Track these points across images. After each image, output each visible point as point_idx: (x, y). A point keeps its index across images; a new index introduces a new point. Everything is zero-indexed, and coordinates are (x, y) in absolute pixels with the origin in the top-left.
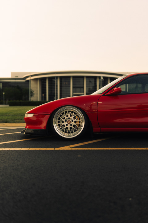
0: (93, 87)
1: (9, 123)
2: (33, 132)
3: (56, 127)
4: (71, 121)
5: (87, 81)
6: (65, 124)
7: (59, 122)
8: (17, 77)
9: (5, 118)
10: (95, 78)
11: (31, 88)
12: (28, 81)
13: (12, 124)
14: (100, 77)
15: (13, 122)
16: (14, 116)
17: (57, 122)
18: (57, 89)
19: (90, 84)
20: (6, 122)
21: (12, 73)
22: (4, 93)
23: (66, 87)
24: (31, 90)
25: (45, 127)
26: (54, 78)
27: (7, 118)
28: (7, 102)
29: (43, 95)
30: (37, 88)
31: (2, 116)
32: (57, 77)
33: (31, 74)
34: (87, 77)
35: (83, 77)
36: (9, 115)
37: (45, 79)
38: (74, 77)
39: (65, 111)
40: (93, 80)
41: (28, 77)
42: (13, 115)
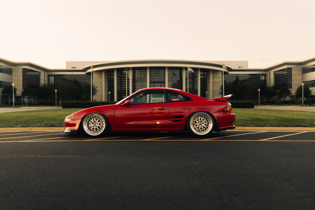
0: (178, 81)
1: (55, 127)
2: (70, 132)
3: (85, 127)
4: (96, 124)
5: (168, 74)
6: (92, 125)
7: (88, 124)
8: (75, 68)
9: (53, 122)
10: (181, 69)
11: (94, 84)
12: (89, 73)
13: (58, 128)
14: (186, 69)
15: (59, 126)
16: (62, 120)
17: (86, 124)
18: (128, 84)
19: (174, 77)
20: (53, 126)
21: (68, 63)
22: (56, 91)
23: (141, 81)
24: (93, 85)
25: (78, 128)
26: (124, 69)
27: (54, 122)
28: (60, 102)
29: (109, 93)
30: (102, 83)
31: (49, 121)
32: (128, 69)
33: (94, 65)
34: (170, 68)
35: (164, 68)
36: (57, 120)
37: (112, 70)
38: (151, 68)
39: (93, 116)
40: (177, 72)
41: (89, 68)
42: (60, 120)
